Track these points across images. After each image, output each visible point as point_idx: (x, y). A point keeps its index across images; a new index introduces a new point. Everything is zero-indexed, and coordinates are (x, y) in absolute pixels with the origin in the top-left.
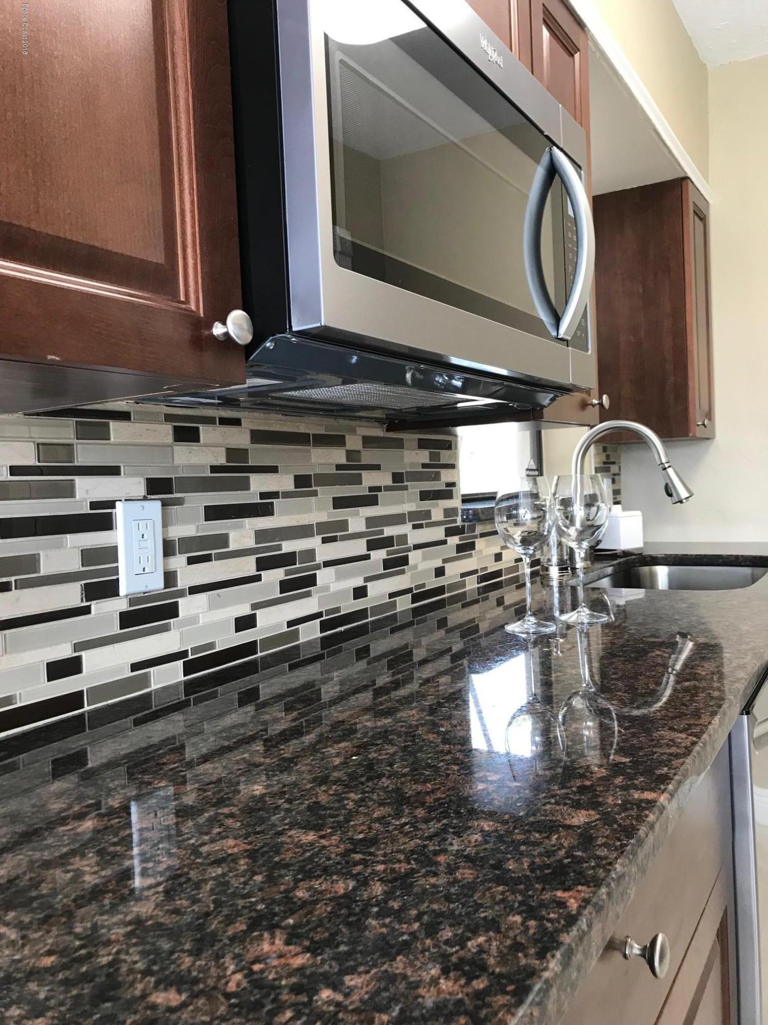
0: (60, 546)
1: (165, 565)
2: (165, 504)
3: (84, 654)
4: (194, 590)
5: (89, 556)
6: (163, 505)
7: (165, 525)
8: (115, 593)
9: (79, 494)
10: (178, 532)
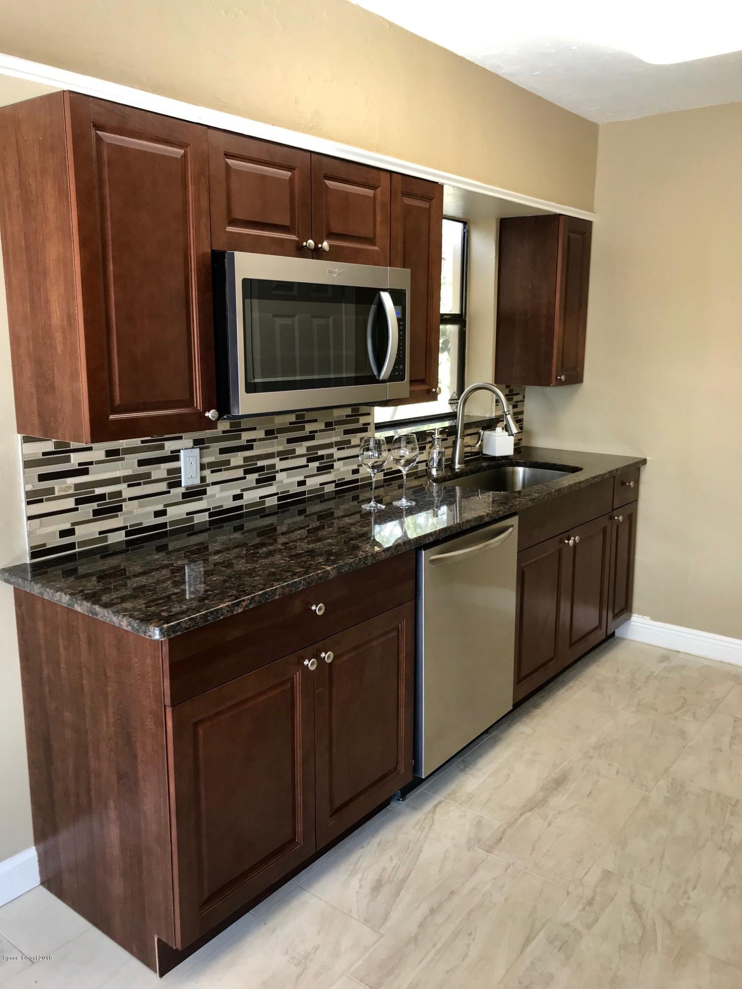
0: (159, 468)
1: (201, 474)
2: (201, 449)
3: (168, 509)
4: (214, 484)
5: (170, 472)
6: (200, 450)
7: (201, 458)
8: (181, 486)
9: (166, 448)
10: (206, 460)
